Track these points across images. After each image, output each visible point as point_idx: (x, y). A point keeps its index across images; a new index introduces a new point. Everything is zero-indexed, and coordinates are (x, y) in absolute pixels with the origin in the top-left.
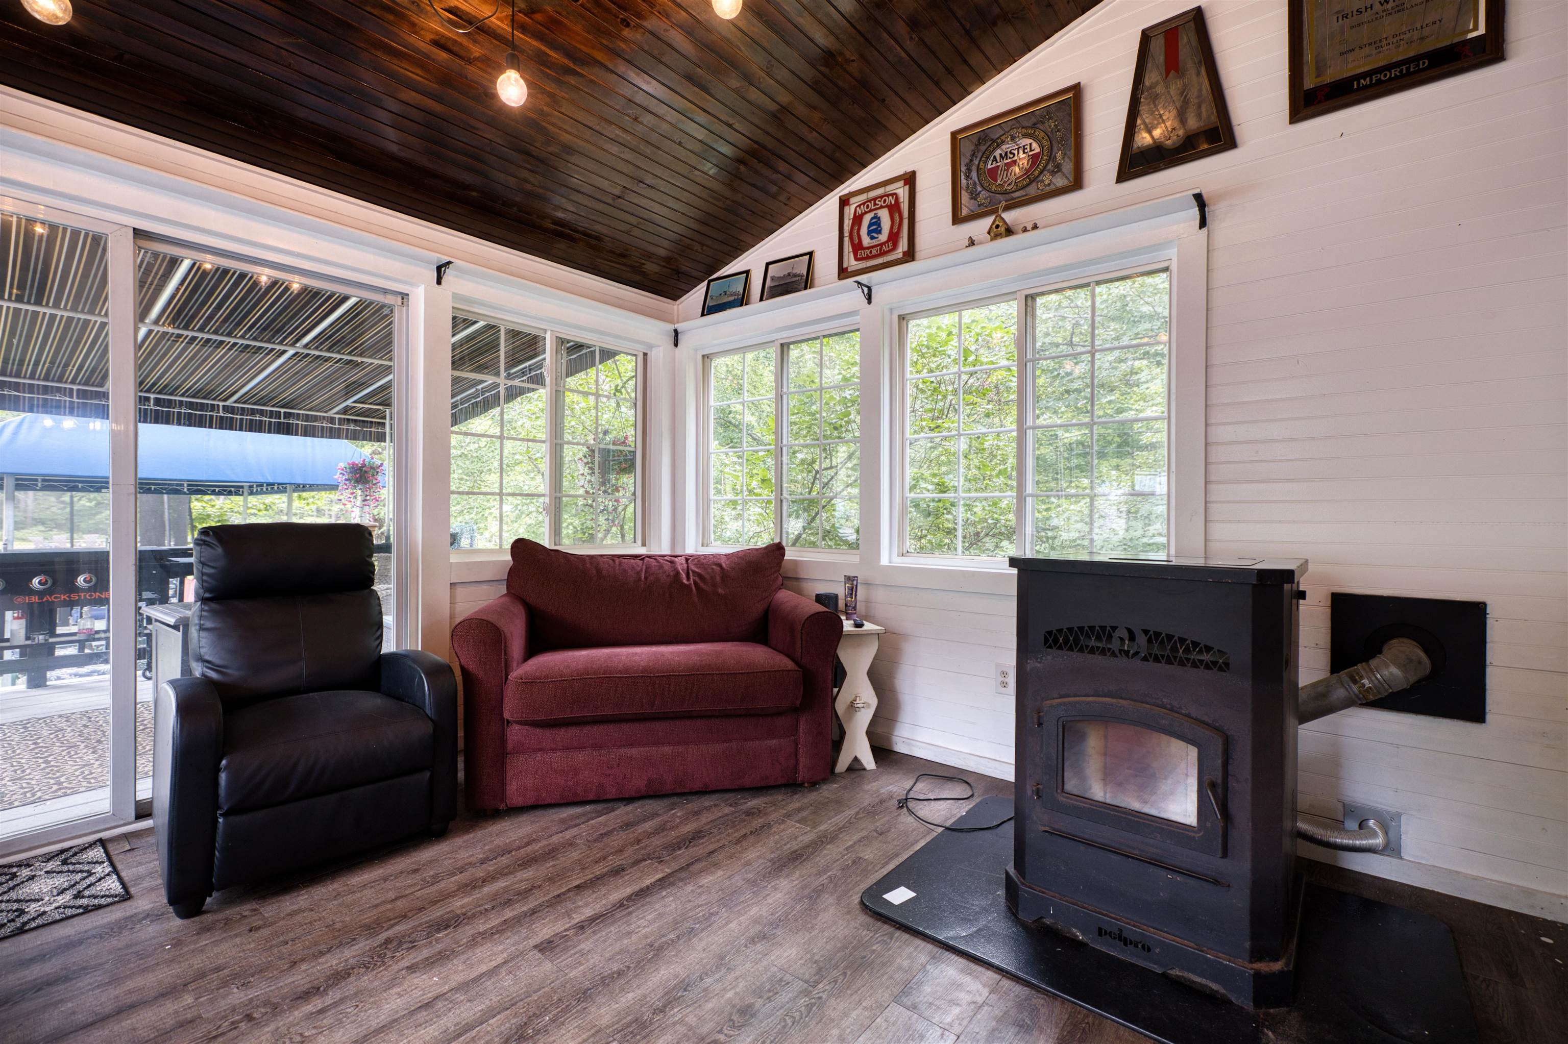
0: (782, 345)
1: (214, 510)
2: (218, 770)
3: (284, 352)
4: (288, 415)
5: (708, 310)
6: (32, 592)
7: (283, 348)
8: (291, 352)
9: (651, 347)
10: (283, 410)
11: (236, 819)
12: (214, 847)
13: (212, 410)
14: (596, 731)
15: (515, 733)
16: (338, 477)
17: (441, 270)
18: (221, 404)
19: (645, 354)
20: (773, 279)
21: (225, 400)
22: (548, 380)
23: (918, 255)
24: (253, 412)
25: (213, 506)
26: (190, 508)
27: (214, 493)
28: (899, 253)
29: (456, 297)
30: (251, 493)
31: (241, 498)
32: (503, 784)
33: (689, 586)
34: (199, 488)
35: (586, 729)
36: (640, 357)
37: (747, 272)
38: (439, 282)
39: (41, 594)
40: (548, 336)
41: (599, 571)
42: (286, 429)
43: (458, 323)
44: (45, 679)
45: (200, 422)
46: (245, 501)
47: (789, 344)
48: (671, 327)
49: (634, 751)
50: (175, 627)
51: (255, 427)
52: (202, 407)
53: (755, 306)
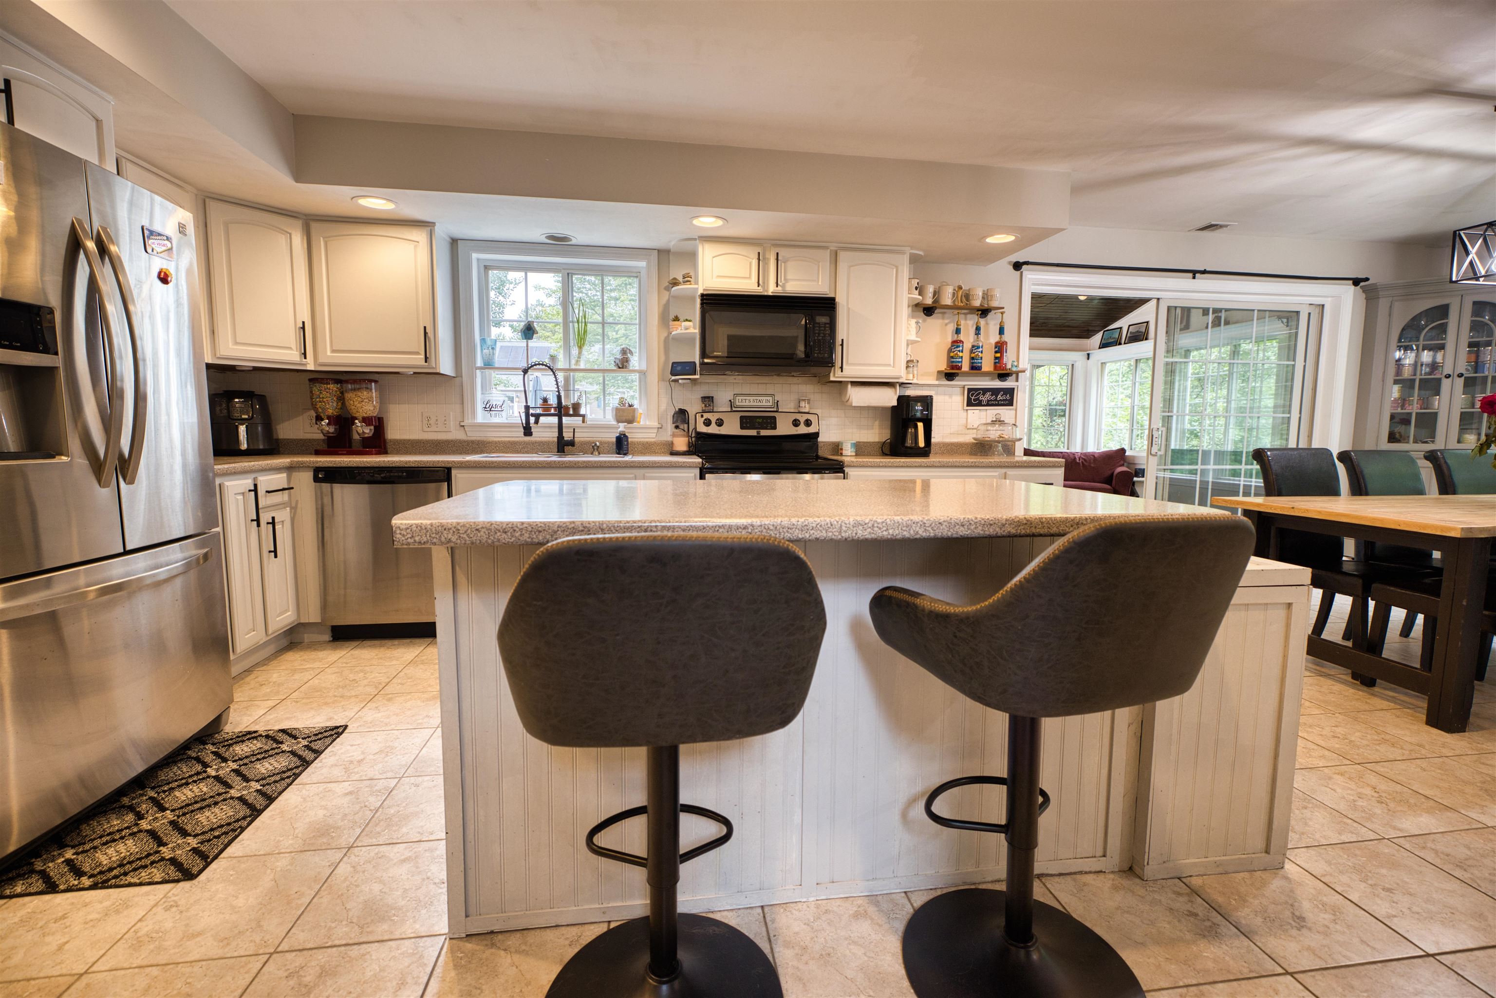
0: (1136, 360)
5: (1104, 345)
9: (1076, 361)
19: (1073, 365)
20: (1131, 333)
33: (1079, 463)
36: (1070, 366)
37: (1121, 328)
47: (1140, 360)
48: (1086, 353)
53: (1122, 346)
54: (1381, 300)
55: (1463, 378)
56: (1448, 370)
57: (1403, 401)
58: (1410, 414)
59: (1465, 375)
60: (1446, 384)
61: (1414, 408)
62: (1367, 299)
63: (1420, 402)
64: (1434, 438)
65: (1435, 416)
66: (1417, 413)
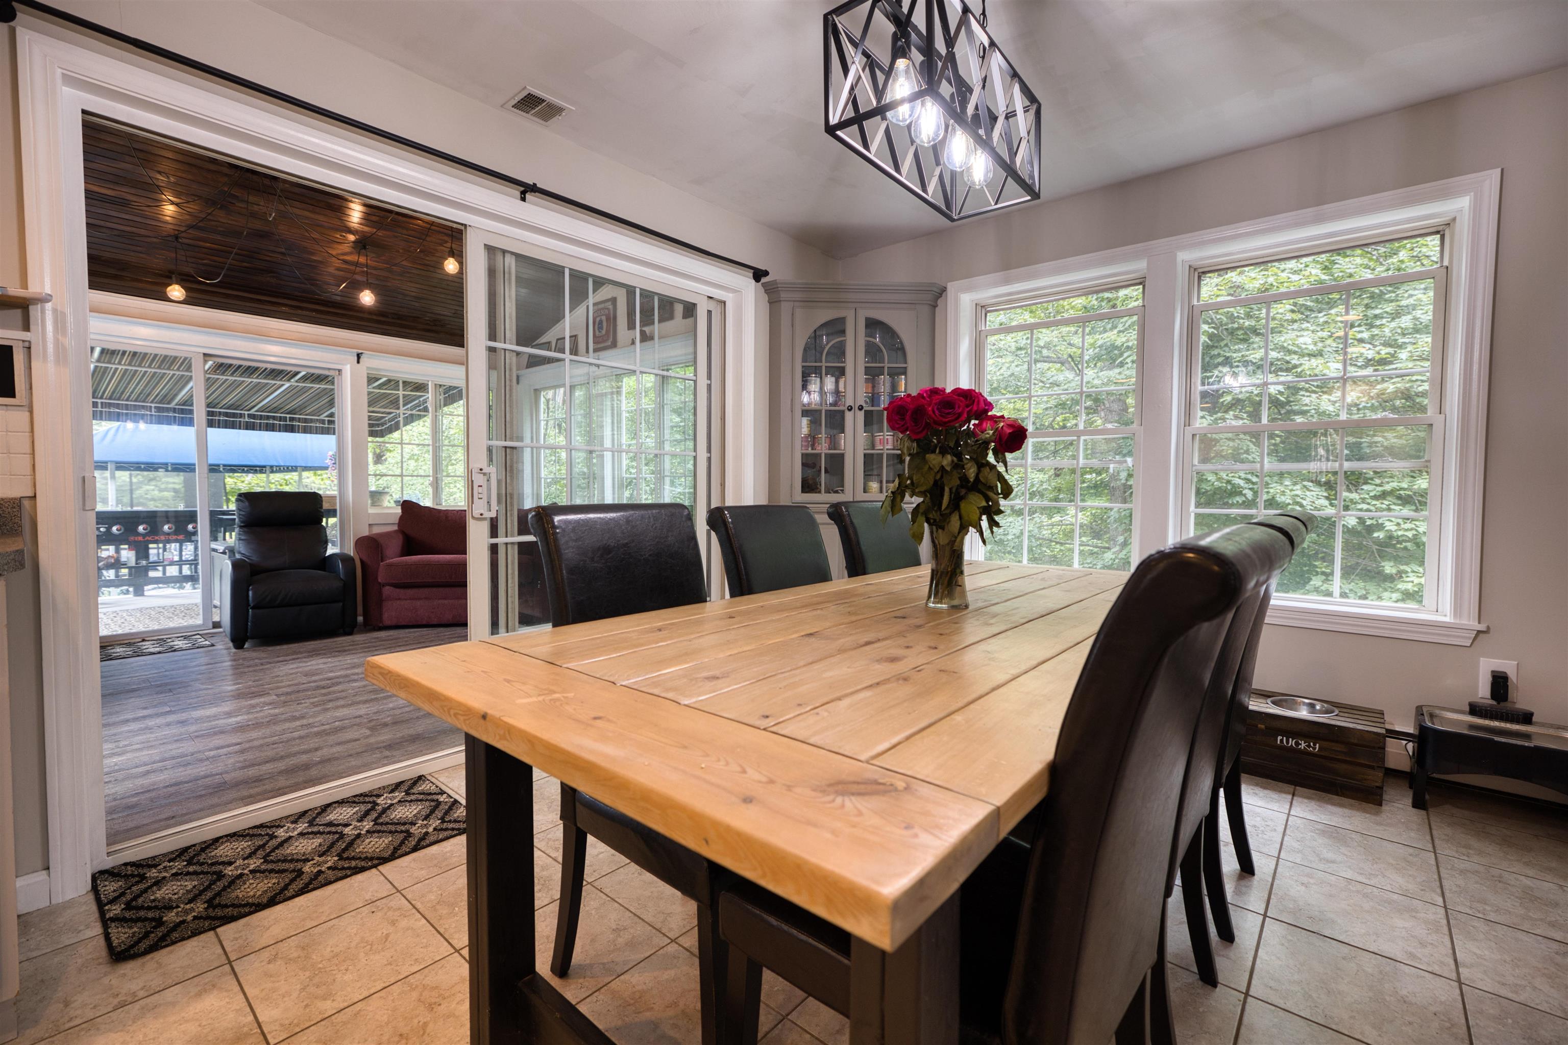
1: (244, 485)
2: (248, 590)
3: (283, 385)
4: (292, 419)
6: (139, 534)
7: (281, 383)
8: (287, 385)
10: (288, 416)
11: (257, 611)
12: (247, 621)
13: (241, 417)
14: (426, 591)
15: (387, 590)
16: (328, 462)
17: (359, 356)
18: (246, 413)
21: (249, 410)
22: (430, 409)
23: (619, 344)
24: (268, 418)
25: (243, 482)
26: (225, 484)
27: (243, 471)
28: (609, 343)
29: (368, 368)
30: (272, 472)
31: (264, 475)
32: (381, 615)
34: (233, 469)
35: (421, 590)
38: (358, 362)
39: (144, 535)
40: (430, 383)
41: (447, 517)
42: (291, 429)
43: (371, 380)
44: (143, 591)
45: (233, 426)
46: (268, 477)
49: (446, 602)
50: (224, 553)
51: (270, 428)
52: (234, 415)
54: (783, 304)
55: (863, 412)
56: (849, 402)
57: (812, 439)
58: (820, 455)
59: (865, 408)
60: (849, 416)
61: (823, 448)
62: (770, 303)
63: (828, 440)
64: (843, 486)
65: (841, 457)
66: (826, 454)
